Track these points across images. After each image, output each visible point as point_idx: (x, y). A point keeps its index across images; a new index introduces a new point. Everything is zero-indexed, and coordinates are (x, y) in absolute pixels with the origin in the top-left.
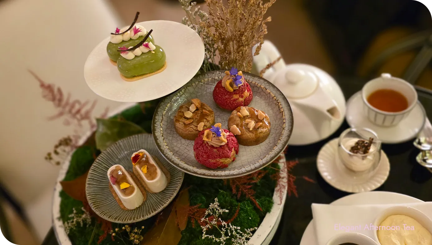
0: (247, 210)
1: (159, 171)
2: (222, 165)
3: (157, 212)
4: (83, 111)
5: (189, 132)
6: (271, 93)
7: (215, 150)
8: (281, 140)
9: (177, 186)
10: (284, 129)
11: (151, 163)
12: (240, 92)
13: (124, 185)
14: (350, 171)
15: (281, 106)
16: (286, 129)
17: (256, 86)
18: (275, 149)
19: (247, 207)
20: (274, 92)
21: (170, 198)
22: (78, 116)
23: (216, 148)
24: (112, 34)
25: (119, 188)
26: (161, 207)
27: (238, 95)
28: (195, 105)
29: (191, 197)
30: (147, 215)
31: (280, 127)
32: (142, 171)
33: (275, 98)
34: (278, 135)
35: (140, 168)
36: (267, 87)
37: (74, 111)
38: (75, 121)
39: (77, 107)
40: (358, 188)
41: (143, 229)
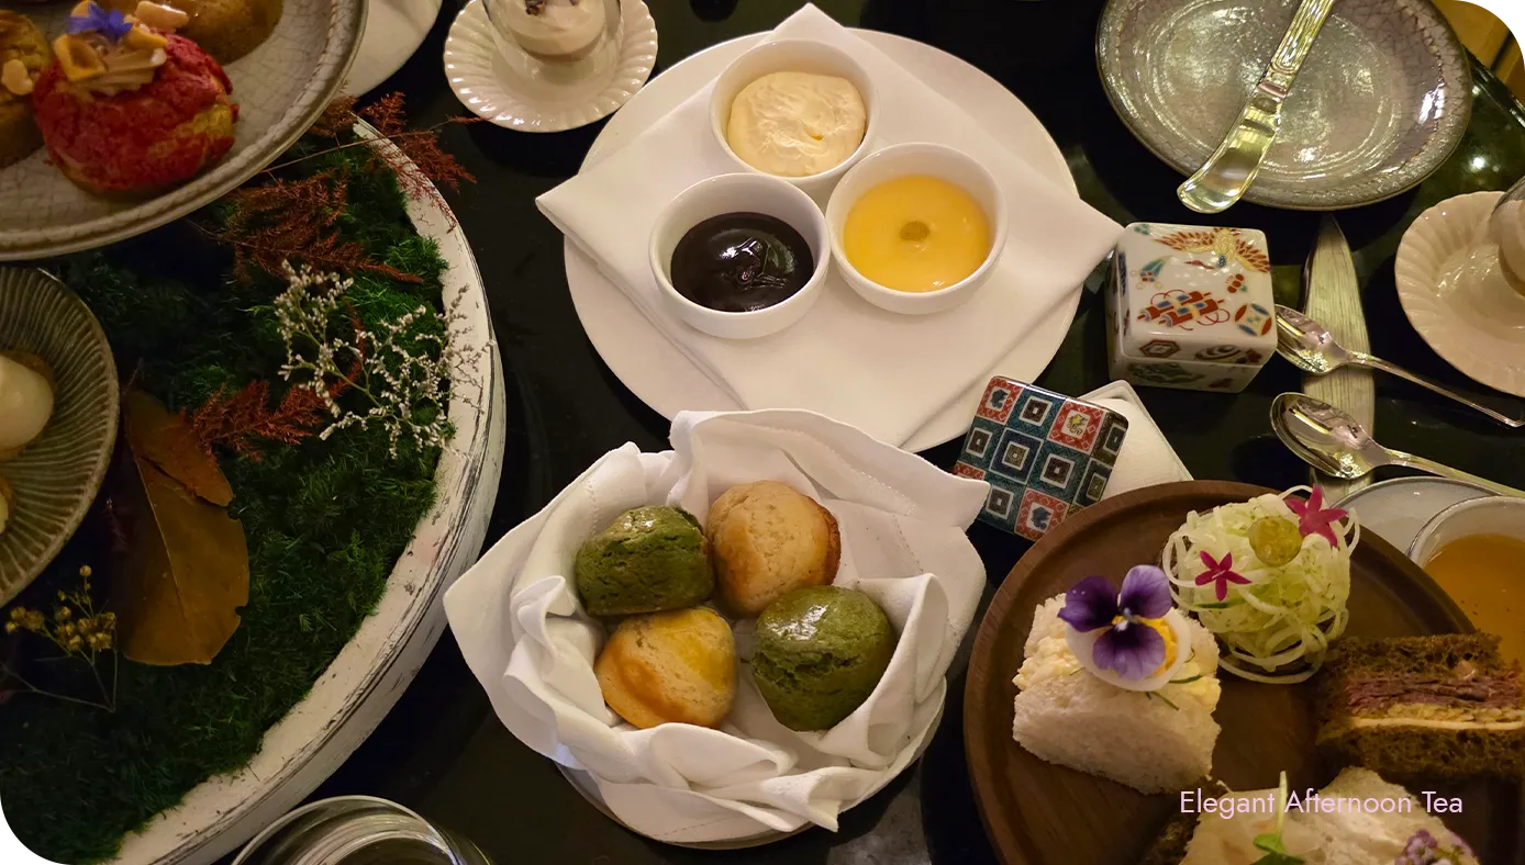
0: (379, 304)
2: (211, 148)
3: (95, 479)
7: (147, 101)
9: (96, 355)
19: (372, 295)
26: (97, 455)
29: (171, 396)
40: (616, 97)
41: (90, 579)
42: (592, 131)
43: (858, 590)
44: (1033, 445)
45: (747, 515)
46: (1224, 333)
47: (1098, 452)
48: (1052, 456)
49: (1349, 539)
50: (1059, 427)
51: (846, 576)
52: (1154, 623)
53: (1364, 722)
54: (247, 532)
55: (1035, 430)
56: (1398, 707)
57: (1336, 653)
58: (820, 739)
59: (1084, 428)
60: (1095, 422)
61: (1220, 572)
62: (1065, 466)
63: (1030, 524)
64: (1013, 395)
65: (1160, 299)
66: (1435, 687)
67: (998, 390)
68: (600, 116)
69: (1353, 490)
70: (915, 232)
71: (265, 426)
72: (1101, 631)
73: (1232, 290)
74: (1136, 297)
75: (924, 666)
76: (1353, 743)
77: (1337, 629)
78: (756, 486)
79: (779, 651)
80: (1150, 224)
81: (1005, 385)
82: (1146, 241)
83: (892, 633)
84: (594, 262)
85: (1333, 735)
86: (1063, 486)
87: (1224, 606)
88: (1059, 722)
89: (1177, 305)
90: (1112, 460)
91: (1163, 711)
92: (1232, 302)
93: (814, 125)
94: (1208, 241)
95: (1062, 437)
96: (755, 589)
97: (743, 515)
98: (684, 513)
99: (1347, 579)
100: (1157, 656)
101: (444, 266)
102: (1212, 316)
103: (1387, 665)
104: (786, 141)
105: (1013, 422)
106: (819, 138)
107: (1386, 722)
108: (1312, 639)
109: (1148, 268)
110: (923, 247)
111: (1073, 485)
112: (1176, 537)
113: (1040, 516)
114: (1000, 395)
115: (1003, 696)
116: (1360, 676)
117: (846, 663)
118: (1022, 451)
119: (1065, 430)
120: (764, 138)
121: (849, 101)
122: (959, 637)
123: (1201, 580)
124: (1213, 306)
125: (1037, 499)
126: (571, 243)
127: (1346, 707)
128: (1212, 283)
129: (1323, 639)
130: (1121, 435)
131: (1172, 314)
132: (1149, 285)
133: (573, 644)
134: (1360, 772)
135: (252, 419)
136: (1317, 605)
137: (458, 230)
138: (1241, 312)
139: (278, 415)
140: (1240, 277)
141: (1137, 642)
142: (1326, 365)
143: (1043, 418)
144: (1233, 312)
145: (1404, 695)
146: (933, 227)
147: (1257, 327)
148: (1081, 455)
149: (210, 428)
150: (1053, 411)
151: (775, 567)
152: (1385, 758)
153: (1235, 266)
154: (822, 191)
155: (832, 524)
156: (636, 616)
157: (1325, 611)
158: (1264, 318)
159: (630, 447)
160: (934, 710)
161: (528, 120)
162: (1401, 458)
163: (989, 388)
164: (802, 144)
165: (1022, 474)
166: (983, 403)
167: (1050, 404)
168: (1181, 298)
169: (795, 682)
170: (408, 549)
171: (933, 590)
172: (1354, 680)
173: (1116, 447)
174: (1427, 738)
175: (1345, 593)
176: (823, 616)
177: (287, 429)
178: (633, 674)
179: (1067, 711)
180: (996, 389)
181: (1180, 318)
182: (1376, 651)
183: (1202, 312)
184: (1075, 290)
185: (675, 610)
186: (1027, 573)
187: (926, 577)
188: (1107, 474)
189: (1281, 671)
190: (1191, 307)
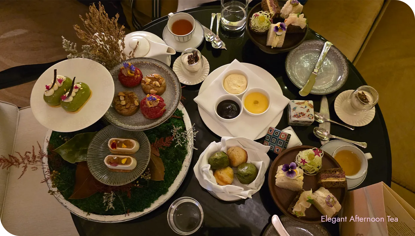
1: (132, 140)
2: (164, 111)
4: (37, 154)
5: (133, 110)
6: (147, 62)
7: (157, 108)
8: (174, 80)
10: (170, 74)
11: (123, 141)
12: (136, 73)
13: (123, 161)
14: (193, 72)
15: (158, 65)
16: (171, 74)
17: (136, 64)
18: (177, 86)
19: (175, 121)
20: (148, 61)
21: (149, 146)
22: (37, 159)
23: (157, 106)
24: (46, 91)
25: (122, 164)
26: (149, 153)
27: (137, 75)
28: (122, 96)
30: (147, 162)
31: (167, 75)
32: (124, 148)
33: (151, 63)
34: (170, 79)
35: (121, 147)
36: (142, 61)
37: (31, 159)
38: (39, 163)
39: (31, 155)
40: (203, 78)
41: (149, 170)
42: (200, 84)
43: (251, 163)
44: (277, 139)
45: (234, 153)
46: (306, 119)
47: (286, 140)
48: (279, 141)
49: (322, 155)
50: (280, 136)
51: (249, 161)
52: (294, 170)
53: (323, 181)
54: (162, 159)
55: (276, 136)
56: (328, 179)
57: (320, 171)
58: (248, 185)
59: (284, 137)
60: (286, 136)
61: (304, 161)
62: (281, 143)
63: (276, 151)
64: (273, 130)
65: (296, 114)
66: (333, 176)
67: (271, 129)
68: (201, 82)
69: (326, 142)
70: (256, 102)
71: (164, 144)
72: (287, 171)
73: (307, 112)
74: (292, 113)
75: (262, 174)
76: (322, 184)
77: (320, 168)
78: (235, 147)
79: (241, 174)
80: (294, 100)
81: (272, 129)
82: (294, 103)
83: (257, 170)
84: (203, 109)
85: (320, 182)
86: (281, 145)
87: (304, 166)
88: (281, 183)
89: (299, 115)
90: (289, 141)
91: (296, 181)
92: (307, 114)
93: (239, 84)
94: (303, 103)
95: (281, 138)
96: (236, 164)
97: (233, 153)
98: (224, 153)
99: (321, 161)
100: (295, 175)
101: (183, 114)
102: (304, 116)
103: (327, 173)
104: (234, 88)
105: (273, 135)
106: (240, 86)
107: (326, 181)
108: (317, 169)
109: (294, 108)
110: (258, 105)
111: (283, 145)
112: (298, 155)
113: (278, 150)
114: (271, 130)
115: (274, 179)
116: (323, 174)
117: (251, 175)
118: (275, 140)
119: (281, 137)
120: (230, 87)
121: (244, 80)
122: (266, 169)
123: (301, 162)
124: (304, 115)
125: (277, 147)
126: (199, 106)
127: (320, 178)
128: (304, 111)
129: (318, 169)
130: (290, 137)
131: (298, 116)
132: (294, 111)
133: (211, 173)
134: (322, 187)
135: (162, 143)
136: (317, 165)
137: (184, 108)
138: (308, 116)
139: (165, 142)
140: (309, 109)
141: (292, 173)
142: (322, 122)
143: (278, 134)
144: (307, 116)
145: (328, 177)
146: (259, 101)
147: (311, 118)
148: (284, 141)
149: (157, 145)
150: (280, 133)
151: (239, 160)
152: (326, 186)
153: (308, 107)
154: (241, 96)
155: (246, 153)
156: (219, 169)
157: (318, 165)
158: (312, 116)
159: (214, 142)
160: (263, 181)
161: (189, 82)
162: (334, 137)
163: (269, 129)
164: (237, 88)
165: (275, 143)
166: (268, 131)
167: (279, 132)
168: (299, 113)
169: (244, 178)
170: (185, 160)
171: (263, 163)
172: (322, 175)
173: (289, 139)
174: (332, 183)
175: (321, 163)
176: (247, 168)
177: (167, 144)
178: (220, 177)
179: (283, 182)
180: (270, 129)
181: (299, 117)
182: (325, 171)
183: (303, 116)
184: (282, 111)
185: (225, 167)
186: (276, 161)
187: (262, 162)
188: (288, 143)
189: (312, 174)
190: (301, 115)
